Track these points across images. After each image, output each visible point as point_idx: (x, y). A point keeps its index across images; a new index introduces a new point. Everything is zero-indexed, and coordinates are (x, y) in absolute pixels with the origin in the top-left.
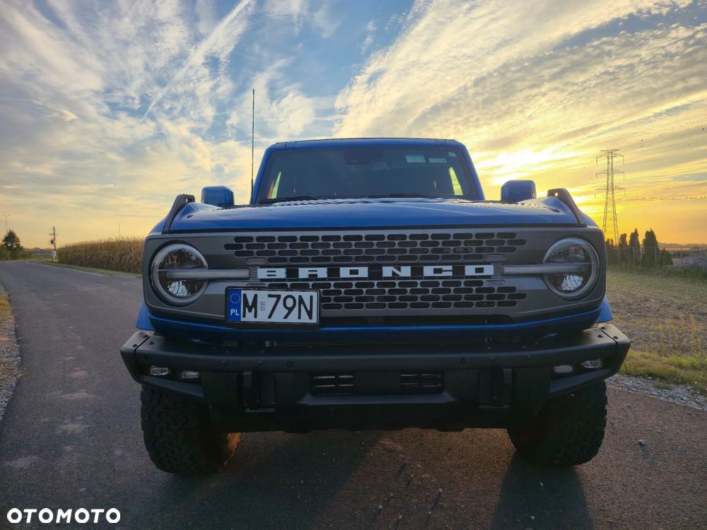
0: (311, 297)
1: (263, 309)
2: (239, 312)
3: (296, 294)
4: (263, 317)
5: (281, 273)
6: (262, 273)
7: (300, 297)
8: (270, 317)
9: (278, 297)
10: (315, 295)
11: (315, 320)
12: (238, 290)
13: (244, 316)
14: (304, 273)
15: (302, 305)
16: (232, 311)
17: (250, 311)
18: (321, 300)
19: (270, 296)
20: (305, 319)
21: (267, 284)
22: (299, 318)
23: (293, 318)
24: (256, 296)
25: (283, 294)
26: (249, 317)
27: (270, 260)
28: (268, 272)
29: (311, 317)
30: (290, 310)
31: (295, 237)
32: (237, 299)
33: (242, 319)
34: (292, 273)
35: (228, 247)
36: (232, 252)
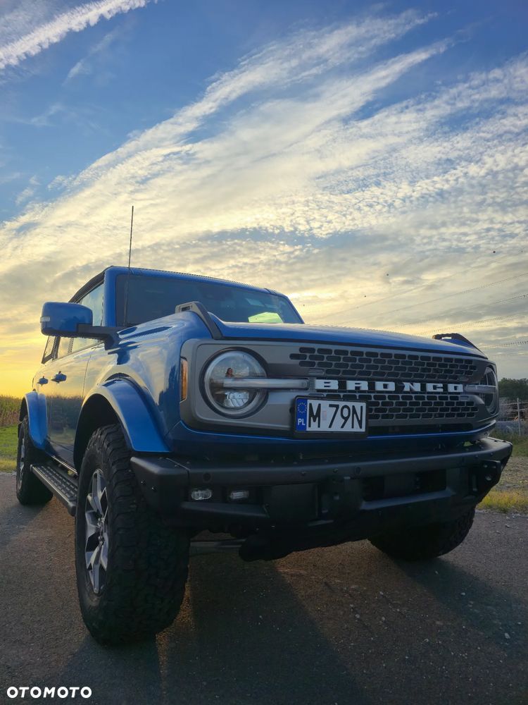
0: (362, 407)
1: (325, 419)
2: (305, 422)
3: (350, 404)
4: (324, 427)
5: (334, 385)
6: (320, 384)
7: (353, 407)
8: (330, 427)
9: (337, 407)
10: (364, 405)
11: (363, 430)
12: (304, 399)
13: (310, 426)
14: (351, 385)
15: (355, 415)
16: (300, 421)
17: (314, 421)
18: (369, 410)
19: (331, 406)
20: (357, 429)
21: (325, 394)
22: (353, 427)
23: (348, 428)
24: (320, 405)
25: (341, 404)
26: (314, 427)
27: (327, 372)
28: (325, 383)
29: (361, 427)
30: (346, 419)
31: (347, 352)
32: (304, 408)
33: (308, 429)
34: (342, 385)
35: (293, 356)
36: (297, 362)
